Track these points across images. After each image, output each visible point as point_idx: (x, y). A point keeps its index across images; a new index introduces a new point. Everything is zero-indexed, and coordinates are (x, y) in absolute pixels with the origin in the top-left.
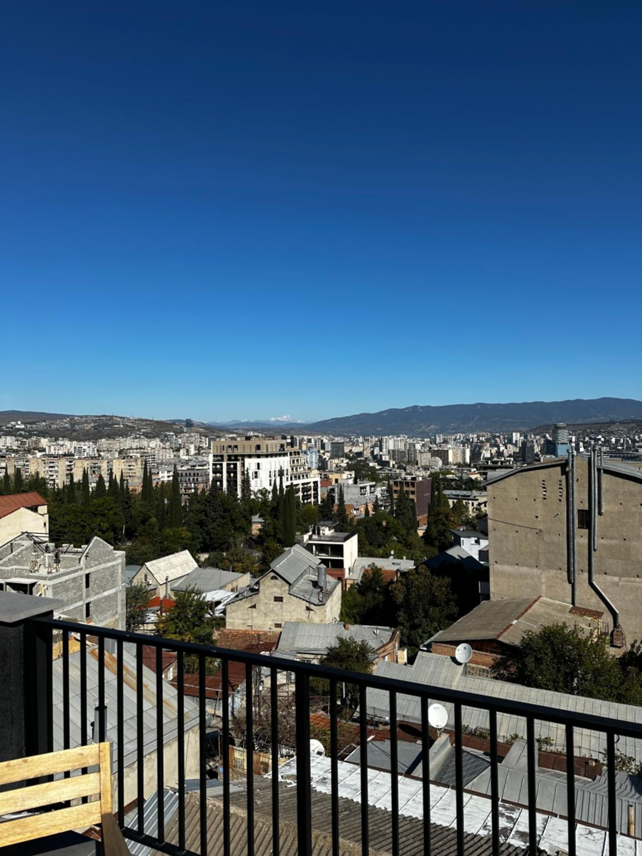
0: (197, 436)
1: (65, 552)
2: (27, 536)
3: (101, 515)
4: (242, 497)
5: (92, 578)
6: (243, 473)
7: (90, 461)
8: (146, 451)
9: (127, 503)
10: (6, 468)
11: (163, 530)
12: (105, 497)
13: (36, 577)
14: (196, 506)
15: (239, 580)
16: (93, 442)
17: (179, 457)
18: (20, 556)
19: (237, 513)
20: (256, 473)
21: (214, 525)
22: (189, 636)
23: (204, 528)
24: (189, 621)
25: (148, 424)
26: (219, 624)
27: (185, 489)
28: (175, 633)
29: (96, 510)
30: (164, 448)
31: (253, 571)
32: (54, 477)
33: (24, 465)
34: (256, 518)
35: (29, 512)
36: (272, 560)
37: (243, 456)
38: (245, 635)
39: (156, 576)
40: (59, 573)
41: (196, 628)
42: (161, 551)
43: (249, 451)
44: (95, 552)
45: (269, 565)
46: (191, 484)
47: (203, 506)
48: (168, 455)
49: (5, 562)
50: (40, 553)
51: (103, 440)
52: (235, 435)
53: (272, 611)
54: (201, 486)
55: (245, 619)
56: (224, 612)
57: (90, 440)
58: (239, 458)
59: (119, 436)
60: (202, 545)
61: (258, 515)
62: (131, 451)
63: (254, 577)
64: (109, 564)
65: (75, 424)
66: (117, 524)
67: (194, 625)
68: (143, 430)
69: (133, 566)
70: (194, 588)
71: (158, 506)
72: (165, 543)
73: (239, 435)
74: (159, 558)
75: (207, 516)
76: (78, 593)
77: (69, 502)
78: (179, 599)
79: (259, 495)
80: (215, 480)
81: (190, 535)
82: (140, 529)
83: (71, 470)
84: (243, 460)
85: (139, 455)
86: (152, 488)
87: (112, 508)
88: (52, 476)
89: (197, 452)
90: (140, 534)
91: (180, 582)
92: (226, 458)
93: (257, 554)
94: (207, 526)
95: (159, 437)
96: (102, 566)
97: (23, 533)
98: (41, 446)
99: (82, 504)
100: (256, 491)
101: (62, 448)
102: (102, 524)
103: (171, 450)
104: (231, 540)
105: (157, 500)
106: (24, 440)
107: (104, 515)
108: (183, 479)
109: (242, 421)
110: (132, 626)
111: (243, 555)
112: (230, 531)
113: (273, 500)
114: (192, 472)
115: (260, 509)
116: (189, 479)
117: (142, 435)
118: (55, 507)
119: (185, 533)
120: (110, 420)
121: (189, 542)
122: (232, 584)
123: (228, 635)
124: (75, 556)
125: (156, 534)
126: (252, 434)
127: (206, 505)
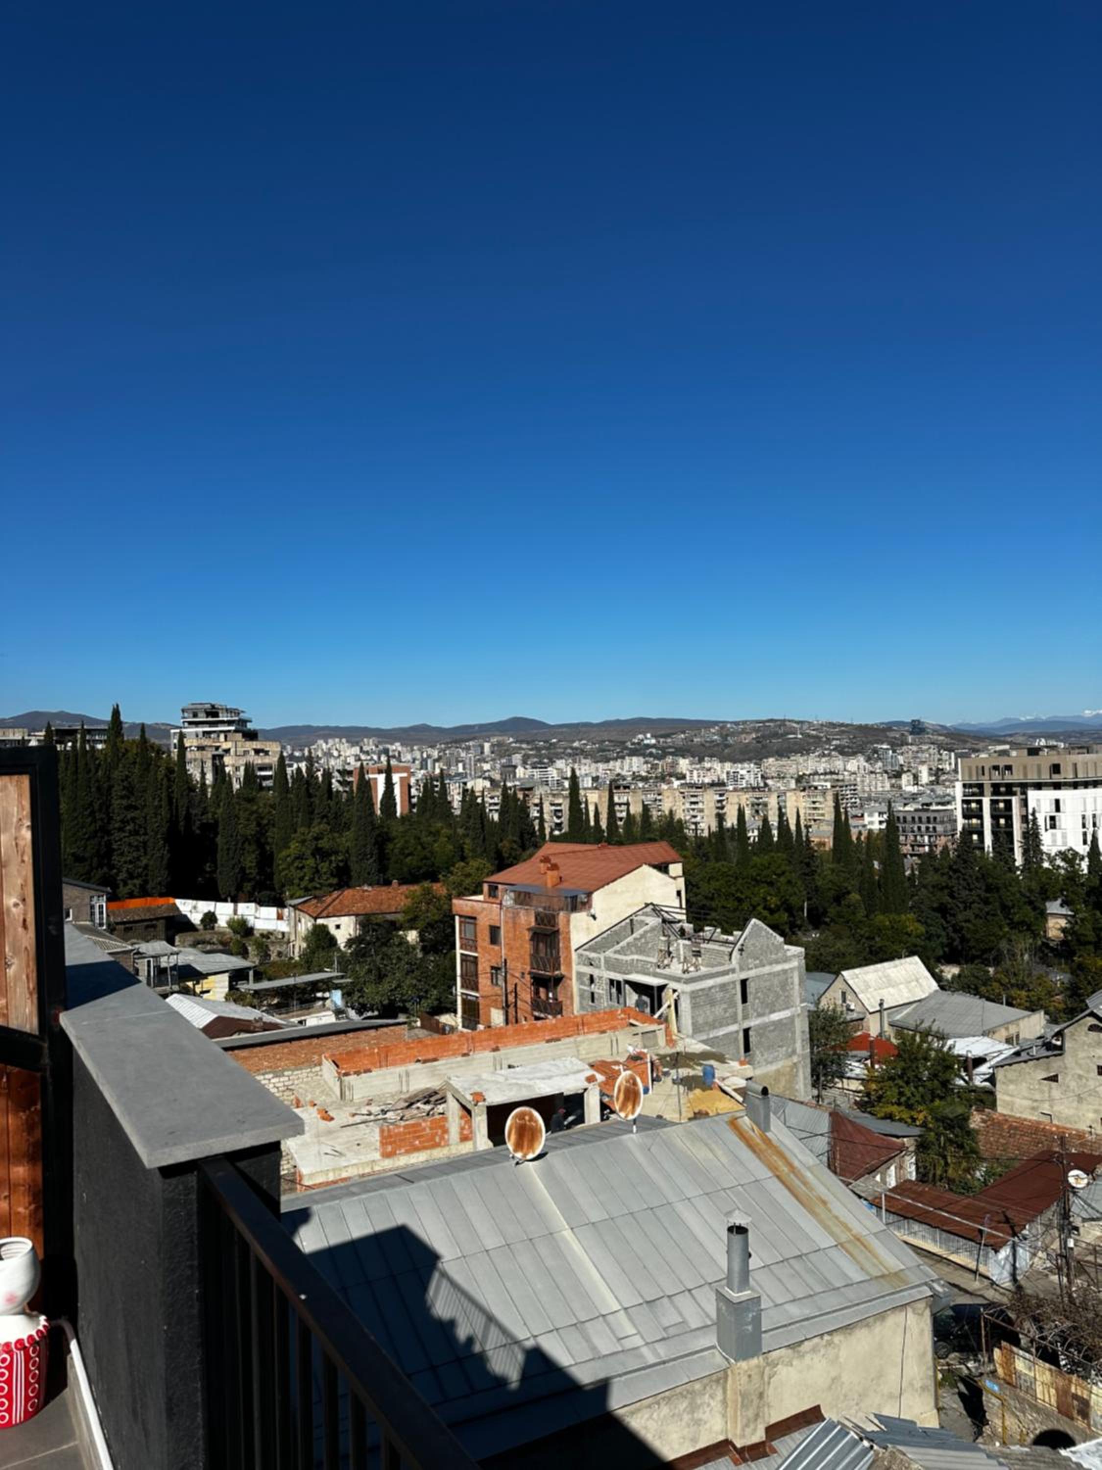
0: (933, 750)
1: (709, 940)
2: (654, 910)
3: (766, 882)
4: (1024, 865)
5: (751, 988)
6: (1024, 819)
7: (751, 794)
8: (841, 777)
9: (808, 865)
10: (627, 804)
11: (872, 916)
12: (772, 854)
13: (665, 977)
14: (932, 878)
15: (1021, 1023)
16: (756, 764)
17: (900, 787)
18: (643, 940)
19: (1014, 894)
20: (1053, 818)
21: (969, 914)
22: (924, 1113)
23: (949, 918)
24: (923, 1086)
25: (843, 732)
26: (982, 1101)
27: (912, 846)
28: (899, 1104)
29: (759, 875)
30: (872, 772)
31: (1052, 1009)
32: (698, 819)
33: (656, 800)
34: (1053, 906)
35: (655, 872)
36: (1093, 992)
37: (1024, 787)
38: (1035, 1130)
39: (861, 996)
40: (699, 973)
41: (937, 1102)
42: (871, 952)
43: (1035, 776)
44: (753, 945)
45: (1083, 1001)
46: (922, 836)
47: (945, 878)
48: (879, 785)
49: (622, 948)
50: (672, 938)
51: (771, 760)
52: (1007, 747)
53: (1094, 1093)
54: (942, 841)
55: (1036, 1101)
56: (992, 1079)
57: (750, 760)
58: (1014, 789)
59: (796, 753)
60: (946, 949)
61: (1059, 901)
62: (816, 777)
63: (1054, 1020)
64: (778, 968)
65: (727, 735)
66: (793, 900)
67: (934, 1096)
68: (834, 742)
69: (823, 974)
70: (930, 1027)
71: (862, 872)
72: (877, 939)
73: (1015, 746)
74: (867, 965)
75: (952, 897)
76: (730, 1010)
77: (717, 860)
78: (904, 1043)
79: (1059, 862)
80: (968, 832)
81: (922, 929)
82: (832, 910)
83: (722, 808)
84: (1024, 793)
85: (828, 785)
86: (852, 842)
87: (783, 873)
88: (695, 817)
89: (933, 778)
90: (832, 920)
91: (905, 1012)
92: (988, 790)
93: (1059, 977)
94: (954, 915)
95: (863, 753)
96: (767, 969)
97: (647, 905)
98: (679, 771)
99: (738, 863)
100: (1053, 854)
101: (709, 773)
102: (769, 898)
103: (886, 776)
104: (1003, 945)
105: (861, 862)
106: (656, 762)
107: (771, 884)
108: (908, 827)
109: (1023, 719)
110: (822, 1078)
111: (1030, 975)
112: (1001, 928)
113: (1090, 872)
114: (924, 816)
115: (1062, 890)
116: (919, 828)
117: (834, 750)
118: (696, 867)
119: (911, 923)
120: (780, 726)
121: (923, 943)
122: (1007, 1029)
123: (1000, 1124)
124: (722, 948)
125: (860, 922)
126: (1043, 742)
127: (950, 877)
